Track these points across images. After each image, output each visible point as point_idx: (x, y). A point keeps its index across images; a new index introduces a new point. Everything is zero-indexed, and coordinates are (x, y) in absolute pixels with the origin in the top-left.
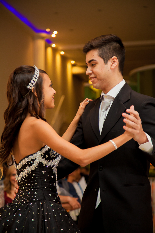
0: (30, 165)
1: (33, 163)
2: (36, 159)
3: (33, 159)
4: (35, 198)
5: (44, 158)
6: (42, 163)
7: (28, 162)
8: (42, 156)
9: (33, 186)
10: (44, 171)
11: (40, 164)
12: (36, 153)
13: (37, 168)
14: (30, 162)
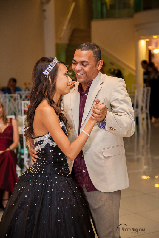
0: (40, 144)
1: (42, 143)
2: (44, 140)
3: (42, 140)
4: (43, 171)
5: (51, 140)
6: (49, 144)
7: (38, 141)
8: (49, 138)
9: (43, 161)
10: (51, 150)
11: (48, 145)
12: (44, 136)
13: (45, 147)
14: (40, 142)
